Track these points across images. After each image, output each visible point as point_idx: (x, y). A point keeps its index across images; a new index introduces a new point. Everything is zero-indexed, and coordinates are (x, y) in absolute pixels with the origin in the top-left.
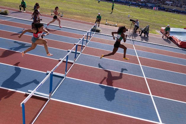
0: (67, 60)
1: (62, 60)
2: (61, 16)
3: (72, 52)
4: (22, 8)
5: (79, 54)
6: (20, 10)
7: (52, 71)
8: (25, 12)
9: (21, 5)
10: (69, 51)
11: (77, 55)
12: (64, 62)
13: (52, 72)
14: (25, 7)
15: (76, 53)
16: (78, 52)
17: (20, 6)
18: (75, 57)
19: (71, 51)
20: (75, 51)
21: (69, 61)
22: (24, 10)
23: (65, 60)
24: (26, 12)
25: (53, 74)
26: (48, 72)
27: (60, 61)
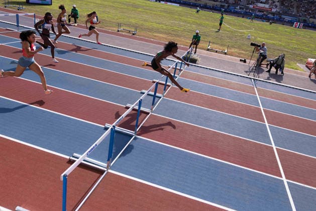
0: (139, 108)
1: (131, 106)
2: (133, 34)
3: (148, 95)
4: (72, 19)
5: (160, 98)
6: (69, 22)
7: (114, 124)
8: (76, 25)
9: (72, 13)
10: (143, 93)
11: (156, 99)
12: (134, 110)
13: (114, 126)
14: (77, 18)
15: (155, 96)
16: (157, 94)
17: (69, 16)
18: (153, 104)
19: (146, 92)
20: (153, 93)
21: (142, 109)
22: (75, 22)
23: (137, 108)
24: (78, 26)
25: (116, 129)
26: (107, 125)
27: (128, 108)
